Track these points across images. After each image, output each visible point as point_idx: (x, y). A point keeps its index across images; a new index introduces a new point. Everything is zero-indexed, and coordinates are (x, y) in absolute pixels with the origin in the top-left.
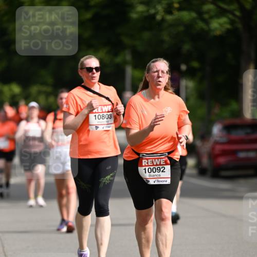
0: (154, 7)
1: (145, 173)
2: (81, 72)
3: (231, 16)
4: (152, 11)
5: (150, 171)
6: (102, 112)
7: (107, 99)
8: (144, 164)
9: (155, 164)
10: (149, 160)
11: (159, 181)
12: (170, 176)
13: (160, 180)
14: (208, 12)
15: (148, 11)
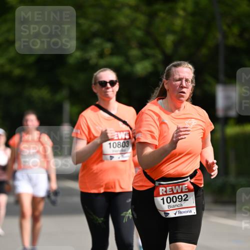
1: (164, 203)
2: (95, 88)
5: (169, 201)
6: (119, 139)
7: (125, 123)
8: (161, 194)
9: (175, 192)
10: (168, 188)
11: (181, 213)
12: (195, 205)
13: (181, 210)
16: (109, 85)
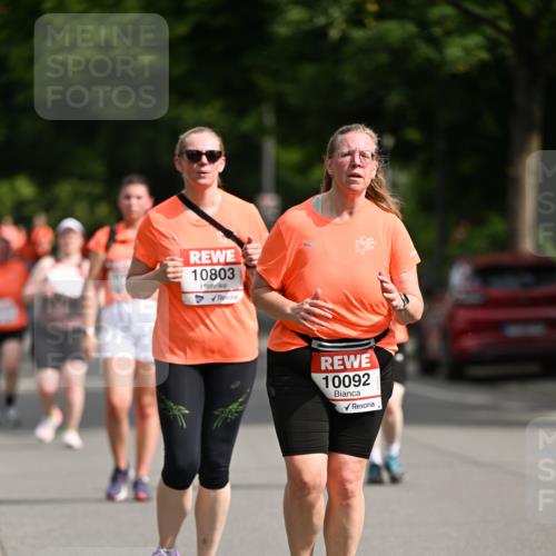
0: (325, 12)
1: (327, 386)
3: (490, 31)
4: (321, 21)
5: (337, 384)
8: (323, 368)
9: (348, 366)
10: (336, 358)
11: (356, 406)
12: (379, 393)
13: (358, 402)
14: (441, 21)
15: (311, 20)
16: (204, 159)
